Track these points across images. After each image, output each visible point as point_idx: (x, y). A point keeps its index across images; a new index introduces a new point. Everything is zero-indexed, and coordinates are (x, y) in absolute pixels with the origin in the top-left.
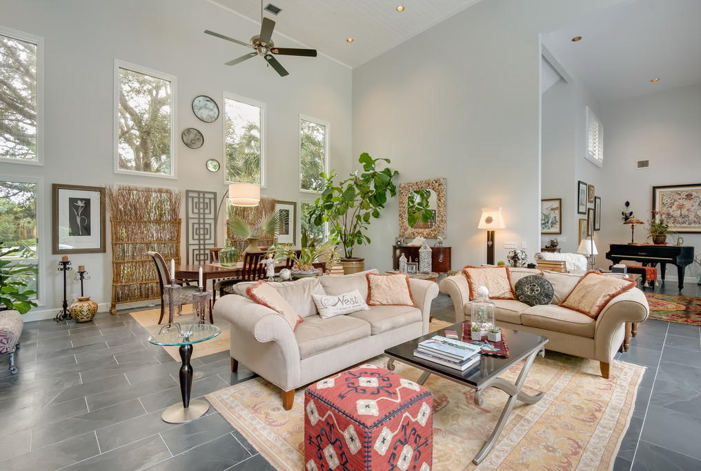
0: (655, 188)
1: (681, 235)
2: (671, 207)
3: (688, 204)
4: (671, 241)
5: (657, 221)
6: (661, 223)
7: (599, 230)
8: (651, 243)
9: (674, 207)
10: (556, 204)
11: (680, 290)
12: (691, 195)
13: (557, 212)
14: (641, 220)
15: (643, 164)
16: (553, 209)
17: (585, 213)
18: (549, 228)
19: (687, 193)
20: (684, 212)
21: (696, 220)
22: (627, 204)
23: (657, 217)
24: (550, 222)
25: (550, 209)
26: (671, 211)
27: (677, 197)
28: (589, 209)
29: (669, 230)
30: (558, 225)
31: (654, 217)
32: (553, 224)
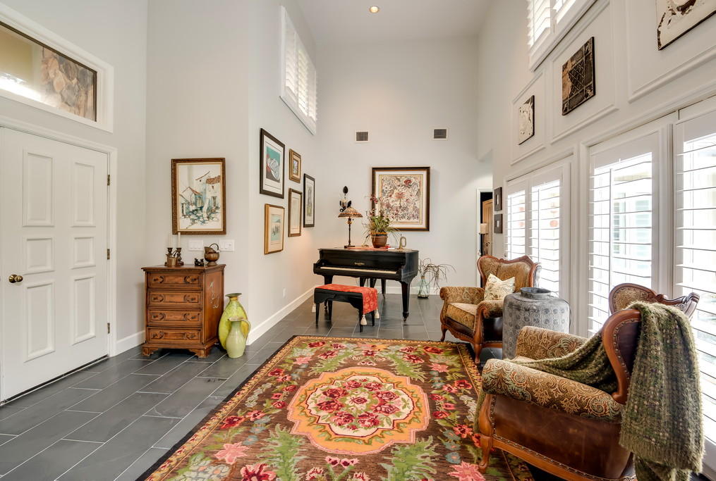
0: (374, 170)
1: (405, 234)
2: (391, 196)
3: (407, 192)
4: (393, 243)
5: (377, 214)
6: (382, 216)
7: (312, 226)
8: (371, 247)
9: (393, 196)
10: (215, 170)
11: (405, 321)
12: (410, 181)
13: (218, 186)
14: (359, 212)
15: (362, 136)
16: (210, 181)
17: (282, 197)
18: (204, 222)
19: (406, 179)
20: (403, 203)
21: (415, 214)
22: (346, 190)
23: (377, 206)
24: (205, 209)
25: (204, 180)
26: (390, 201)
27: (397, 183)
28: (291, 191)
29: (391, 226)
30: (219, 215)
31: (373, 207)
32: (211, 211)
